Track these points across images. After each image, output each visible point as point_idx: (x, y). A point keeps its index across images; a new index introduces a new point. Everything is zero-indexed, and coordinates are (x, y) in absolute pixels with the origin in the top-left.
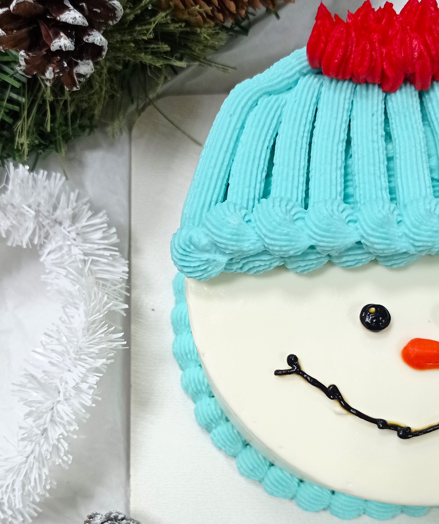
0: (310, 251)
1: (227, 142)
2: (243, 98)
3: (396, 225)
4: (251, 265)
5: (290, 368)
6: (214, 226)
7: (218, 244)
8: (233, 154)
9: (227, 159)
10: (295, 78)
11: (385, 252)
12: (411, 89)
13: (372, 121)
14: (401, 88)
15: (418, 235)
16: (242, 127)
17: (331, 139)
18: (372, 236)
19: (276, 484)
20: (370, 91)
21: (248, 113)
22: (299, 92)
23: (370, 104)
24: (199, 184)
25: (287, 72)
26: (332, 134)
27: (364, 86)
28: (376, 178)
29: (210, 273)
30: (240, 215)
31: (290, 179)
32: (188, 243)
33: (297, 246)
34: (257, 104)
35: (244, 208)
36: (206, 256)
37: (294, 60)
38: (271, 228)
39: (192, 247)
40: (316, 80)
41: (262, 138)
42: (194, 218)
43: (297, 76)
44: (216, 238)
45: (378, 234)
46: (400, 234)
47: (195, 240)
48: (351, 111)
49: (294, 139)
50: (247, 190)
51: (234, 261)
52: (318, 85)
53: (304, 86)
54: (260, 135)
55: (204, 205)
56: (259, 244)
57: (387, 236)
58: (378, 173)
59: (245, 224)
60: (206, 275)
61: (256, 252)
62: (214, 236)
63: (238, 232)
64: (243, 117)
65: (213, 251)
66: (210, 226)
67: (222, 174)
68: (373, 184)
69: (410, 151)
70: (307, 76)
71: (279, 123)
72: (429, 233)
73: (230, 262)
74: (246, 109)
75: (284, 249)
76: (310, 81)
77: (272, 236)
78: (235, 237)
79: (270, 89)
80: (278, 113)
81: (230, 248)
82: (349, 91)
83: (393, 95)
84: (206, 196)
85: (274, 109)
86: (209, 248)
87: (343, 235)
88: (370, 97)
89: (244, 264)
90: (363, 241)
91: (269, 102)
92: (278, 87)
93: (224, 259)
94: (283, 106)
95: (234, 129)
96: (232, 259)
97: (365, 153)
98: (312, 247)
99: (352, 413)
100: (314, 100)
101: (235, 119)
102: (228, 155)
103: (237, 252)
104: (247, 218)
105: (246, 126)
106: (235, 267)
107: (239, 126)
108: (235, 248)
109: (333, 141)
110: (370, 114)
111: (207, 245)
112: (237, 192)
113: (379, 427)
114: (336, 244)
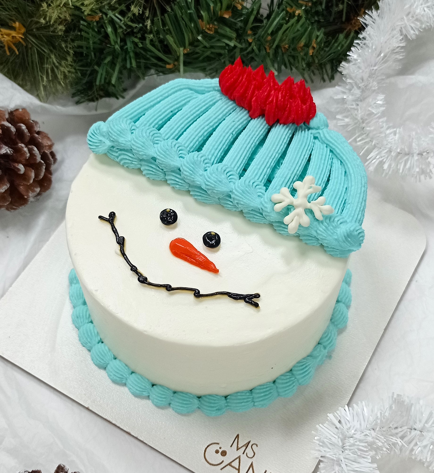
0: (153, 161)
3: (202, 170)
4: (122, 157)
5: (108, 218)
7: (109, 133)
10: (209, 89)
12: (264, 120)
13: (231, 124)
14: (259, 118)
16: (167, 97)
18: (185, 166)
20: (241, 112)
23: (236, 116)
25: (207, 84)
29: (99, 150)
30: (130, 128)
31: (171, 128)
32: (97, 128)
33: (145, 151)
35: (136, 127)
36: (101, 138)
39: (98, 131)
40: (219, 95)
41: (171, 105)
43: (212, 89)
44: (110, 130)
46: (201, 174)
47: (101, 127)
48: (226, 117)
50: (145, 122)
51: (114, 149)
52: (218, 98)
53: (212, 94)
54: (171, 103)
56: (129, 144)
57: (192, 169)
58: (216, 147)
59: (130, 132)
60: (97, 150)
61: (127, 148)
62: (110, 128)
64: (170, 92)
65: (106, 137)
70: (216, 91)
71: (186, 104)
72: (215, 179)
73: (112, 149)
76: (216, 94)
78: (119, 133)
79: (192, 87)
80: (188, 99)
81: (114, 137)
82: (231, 107)
83: (253, 119)
86: (105, 134)
87: (172, 159)
90: (181, 168)
92: (197, 88)
93: (108, 143)
94: (194, 98)
96: (113, 147)
98: (154, 159)
99: (123, 256)
103: (117, 142)
104: (132, 131)
105: (169, 97)
106: (114, 155)
109: (204, 123)
110: (232, 120)
111: (104, 132)
113: (131, 270)
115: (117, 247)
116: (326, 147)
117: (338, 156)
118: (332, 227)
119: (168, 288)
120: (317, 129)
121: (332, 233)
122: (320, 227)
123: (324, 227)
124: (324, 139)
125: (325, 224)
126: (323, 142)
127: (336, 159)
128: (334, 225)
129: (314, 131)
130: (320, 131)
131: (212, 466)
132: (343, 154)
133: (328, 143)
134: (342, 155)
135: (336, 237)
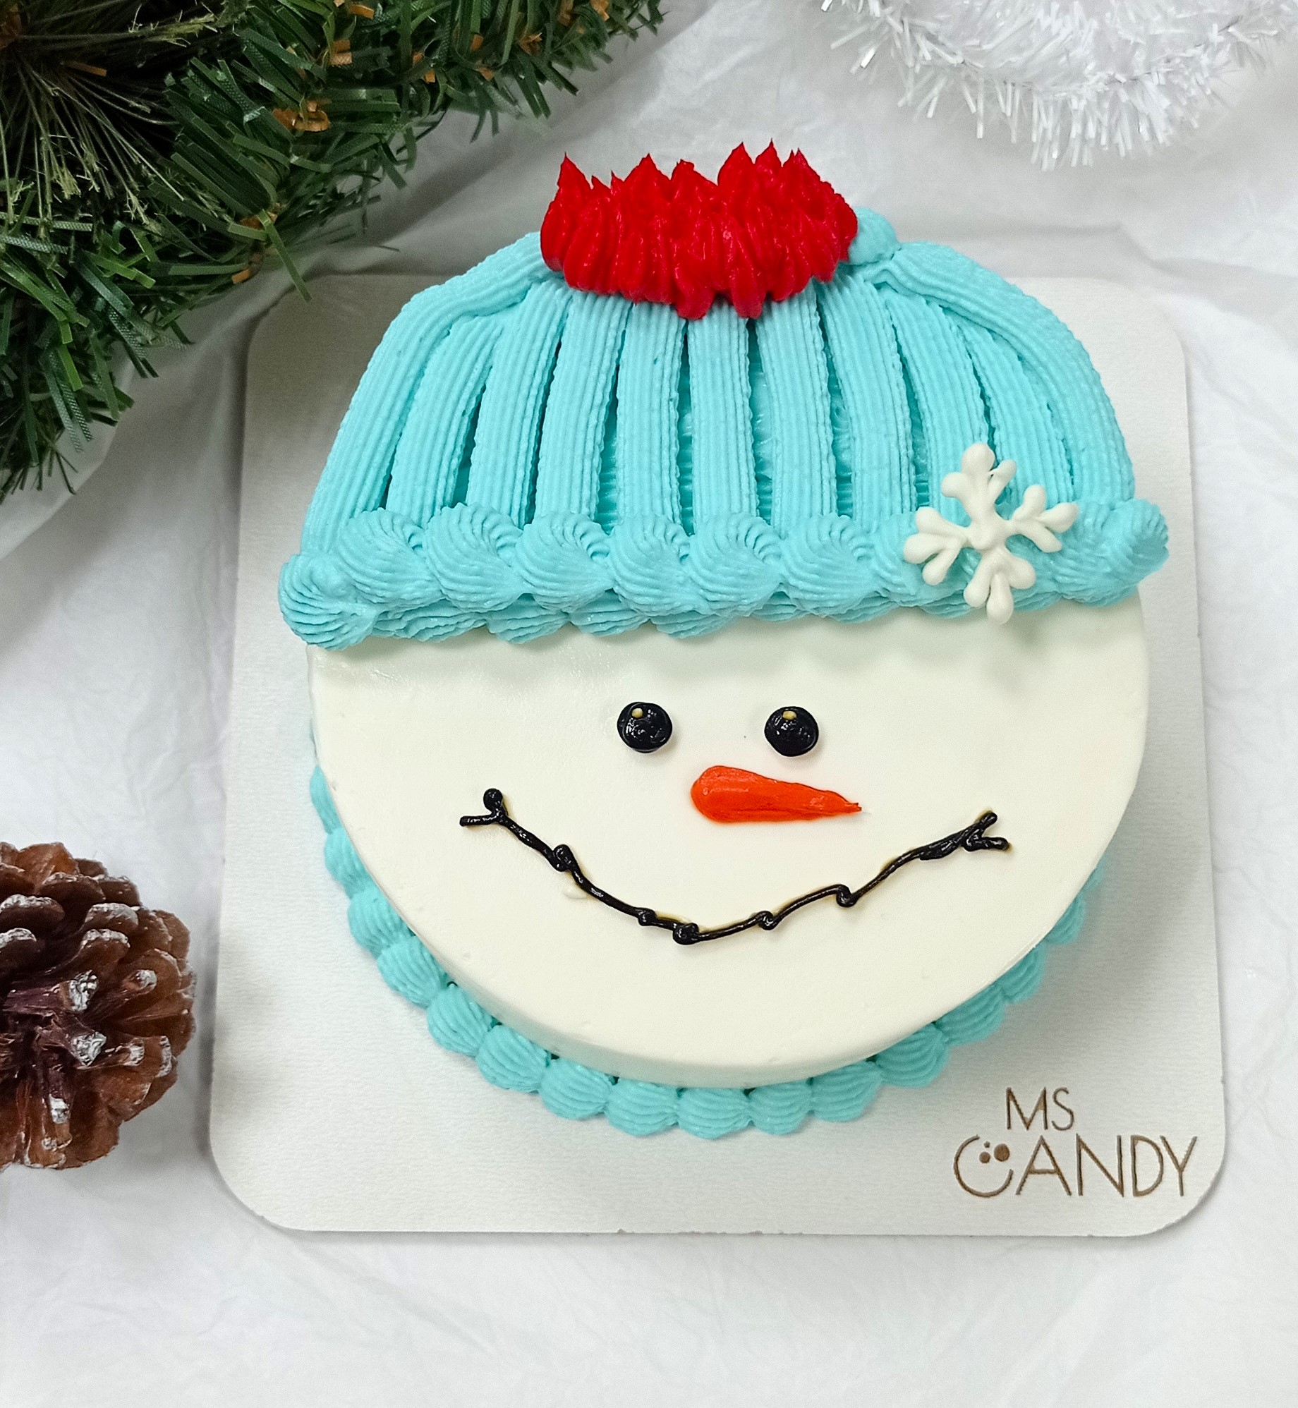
0: (525, 603)
1: (389, 400)
2: (423, 320)
3: (675, 563)
4: (422, 625)
5: (489, 813)
6: (351, 553)
7: (357, 585)
8: (401, 422)
9: (388, 433)
10: (521, 287)
11: (654, 609)
12: (729, 314)
13: (652, 371)
14: (711, 312)
15: (711, 581)
16: (421, 373)
17: (576, 403)
18: (629, 581)
19: (501, 1059)
20: (654, 318)
21: (432, 348)
22: (526, 315)
23: (652, 342)
24: (334, 475)
25: (507, 276)
26: (578, 394)
27: (645, 305)
28: (654, 476)
29: (346, 637)
30: (402, 537)
31: (499, 472)
32: (306, 582)
33: (498, 594)
34: (449, 333)
35: (413, 523)
36: (340, 606)
37: (519, 255)
38: (451, 561)
39: (314, 589)
40: (559, 291)
41: (454, 397)
42: (323, 537)
43: (526, 282)
44: (355, 576)
45: (639, 578)
46: (681, 579)
47: (319, 576)
48: (620, 352)
49: (511, 401)
50: (419, 491)
51: (390, 617)
52: (563, 302)
53: (537, 302)
54: (450, 391)
55: (340, 515)
56: (432, 588)
57: (655, 582)
58: (656, 467)
59: (409, 551)
60: (339, 641)
61: (428, 601)
62: (351, 572)
63: (394, 566)
64: (422, 354)
65: (351, 598)
66: (344, 554)
67: (378, 459)
68: (647, 486)
69: (717, 428)
70: (544, 284)
71: (487, 369)
72: (730, 579)
73: (383, 619)
74: (428, 342)
75: (474, 598)
76: (547, 295)
77: (452, 575)
78: (388, 574)
79: (473, 307)
80: (487, 350)
81: (380, 593)
82: (617, 315)
83: (697, 323)
84: (345, 499)
85: (478, 344)
86: (343, 592)
87: (579, 578)
88: (653, 327)
89: (410, 623)
90: (616, 589)
91: (469, 331)
92: (487, 303)
93: (369, 613)
94: (497, 338)
95: (404, 378)
96: (386, 613)
97: (635, 432)
98: (528, 597)
99: (595, 896)
100: (554, 329)
101: (406, 359)
102: (391, 425)
103: (393, 600)
104: (414, 542)
105: (427, 371)
106: (394, 628)
107: (413, 372)
108: (388, 594)
109: (580, 407)
110: (650, 360)
111: (338, 587)
112: (403, 493)
113: (642, 923)
114: (565, 594)
115: (565, 881)
116: (928, 303)
117: (978, 320)
118: (1087, 551)
119: (766, 921)
120: (876, 263)
121: (1095, 565)
122: (1061, 565)
123: (1071, 563)
124: (910, 284)
125: (1071, 552)
126: (911, 293)
127: (972, 329)
128: (1089, 541)
129: (870, 272)
130: (889, 265)
131: (992, 1199)
132: (991, 311)
133: (931, 292)
134: (985, 314)
135: (1108, 569)
